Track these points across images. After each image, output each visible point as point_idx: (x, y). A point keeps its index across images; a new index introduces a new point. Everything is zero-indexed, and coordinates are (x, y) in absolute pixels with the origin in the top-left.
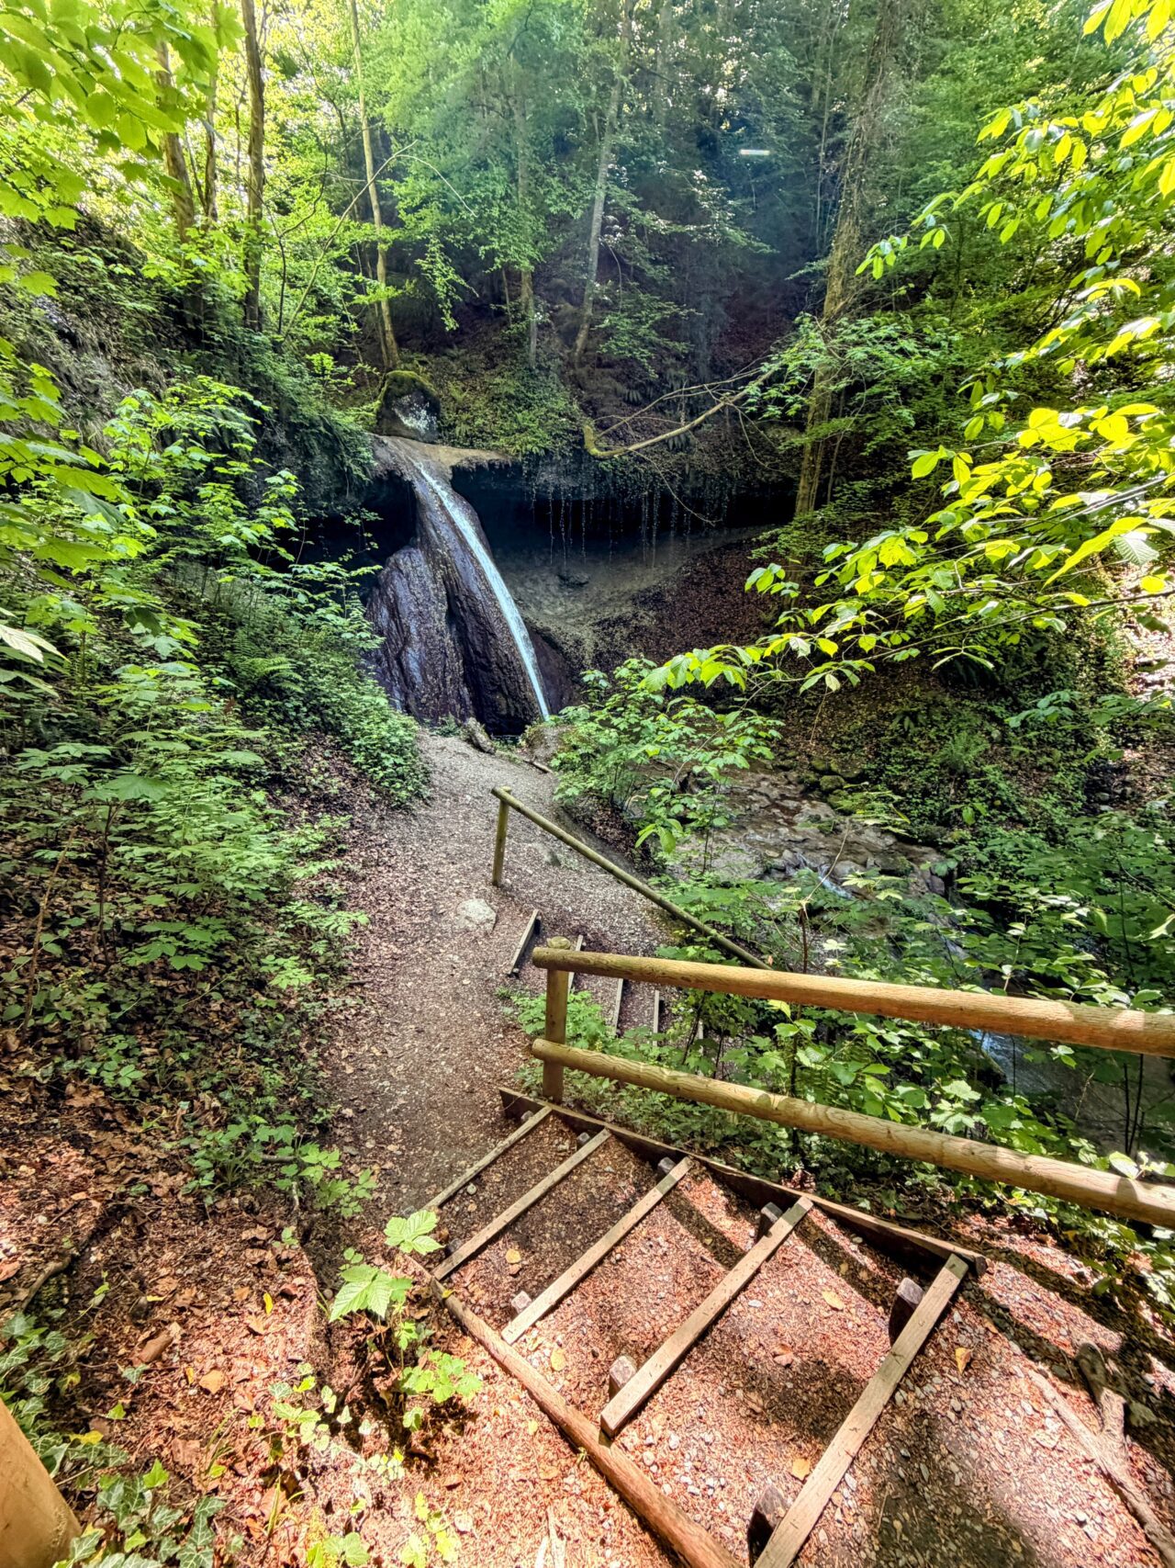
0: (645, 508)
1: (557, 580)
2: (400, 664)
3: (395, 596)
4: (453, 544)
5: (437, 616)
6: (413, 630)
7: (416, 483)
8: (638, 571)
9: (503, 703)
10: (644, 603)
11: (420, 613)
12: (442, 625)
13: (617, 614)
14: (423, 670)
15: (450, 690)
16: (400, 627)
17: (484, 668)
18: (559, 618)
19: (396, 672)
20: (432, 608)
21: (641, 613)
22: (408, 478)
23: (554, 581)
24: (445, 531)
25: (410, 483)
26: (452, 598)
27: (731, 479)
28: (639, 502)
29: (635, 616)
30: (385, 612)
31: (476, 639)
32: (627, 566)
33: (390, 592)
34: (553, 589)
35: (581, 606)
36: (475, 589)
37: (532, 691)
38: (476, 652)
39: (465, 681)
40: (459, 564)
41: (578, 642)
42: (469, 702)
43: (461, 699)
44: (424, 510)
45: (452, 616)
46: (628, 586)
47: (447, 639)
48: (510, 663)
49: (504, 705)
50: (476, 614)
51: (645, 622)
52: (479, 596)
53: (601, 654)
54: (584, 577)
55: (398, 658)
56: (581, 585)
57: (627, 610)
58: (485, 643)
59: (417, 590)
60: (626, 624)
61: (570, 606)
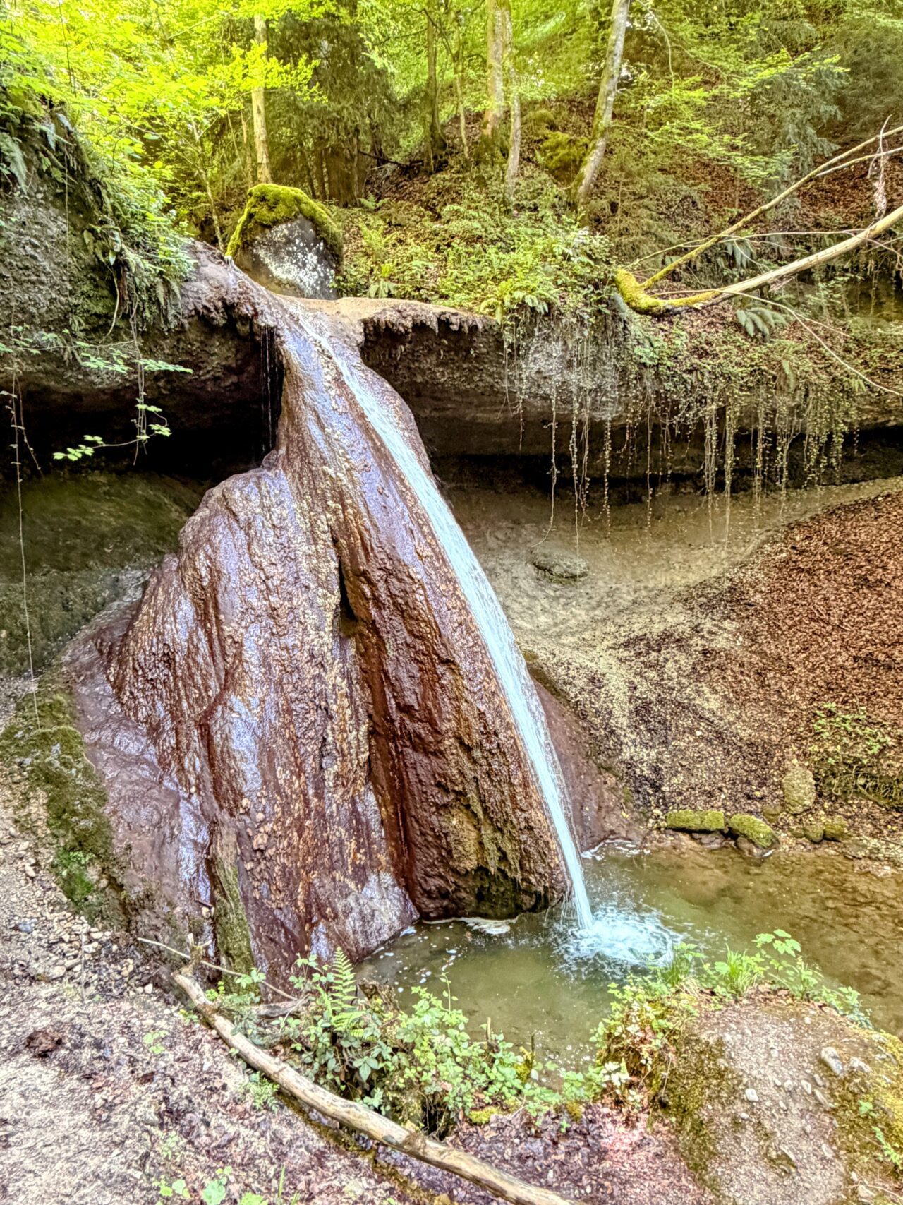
0: (711, 432)
1: (530, 569)
2: (207, 738)
3: (216, 573)
4: (360, 456)
5: (312, 619)
6: (251, 654)
7: (285, 334)
8: (678, 554)
9: (470, 837)
10: (709, 607)
11: (273, 612)
12: (325, 640)
13: (658, 628)
14: (267, 756)
15: (334, 800)
16: (217, 643)
17: (420, 745)
18: (544, 633)
19: (195, 762)
20: (300, 600)
21: (708, 625)
22: (266, 320)
23: (524, 572)
24: (340, 428)
25: (272, 333)
26: (350, 577)
27: (849, 393)
28: (700, 424)
29: (696, 629)
30: (186, 609)
31: (404, 673)
32: (651, 546)
33: (201, 561)
34: (527, 584)
35: (582, 614)
36: (406, 554)
37: (542, 805)
38: (406, 709)
39: (371, 777)
40: (372, 497)
41: (595, 681)
42: (378, 833)
43: (358, 827)
44: (298, 385)
45: (347, 615)
46: (663, 580)
47: (333, 676)
48: (489, 734)
49: (470, 844)
50: (405, 612)
51: (720, 642)
52: (418, 571)
53: (647, 705)
54: (578, 564)
55: (204, 727)
56: (574, 577)
57: (678, 619)
58: (430, 683)
59: (266, 556)
60: (681, 644)
61: (562, 614)
